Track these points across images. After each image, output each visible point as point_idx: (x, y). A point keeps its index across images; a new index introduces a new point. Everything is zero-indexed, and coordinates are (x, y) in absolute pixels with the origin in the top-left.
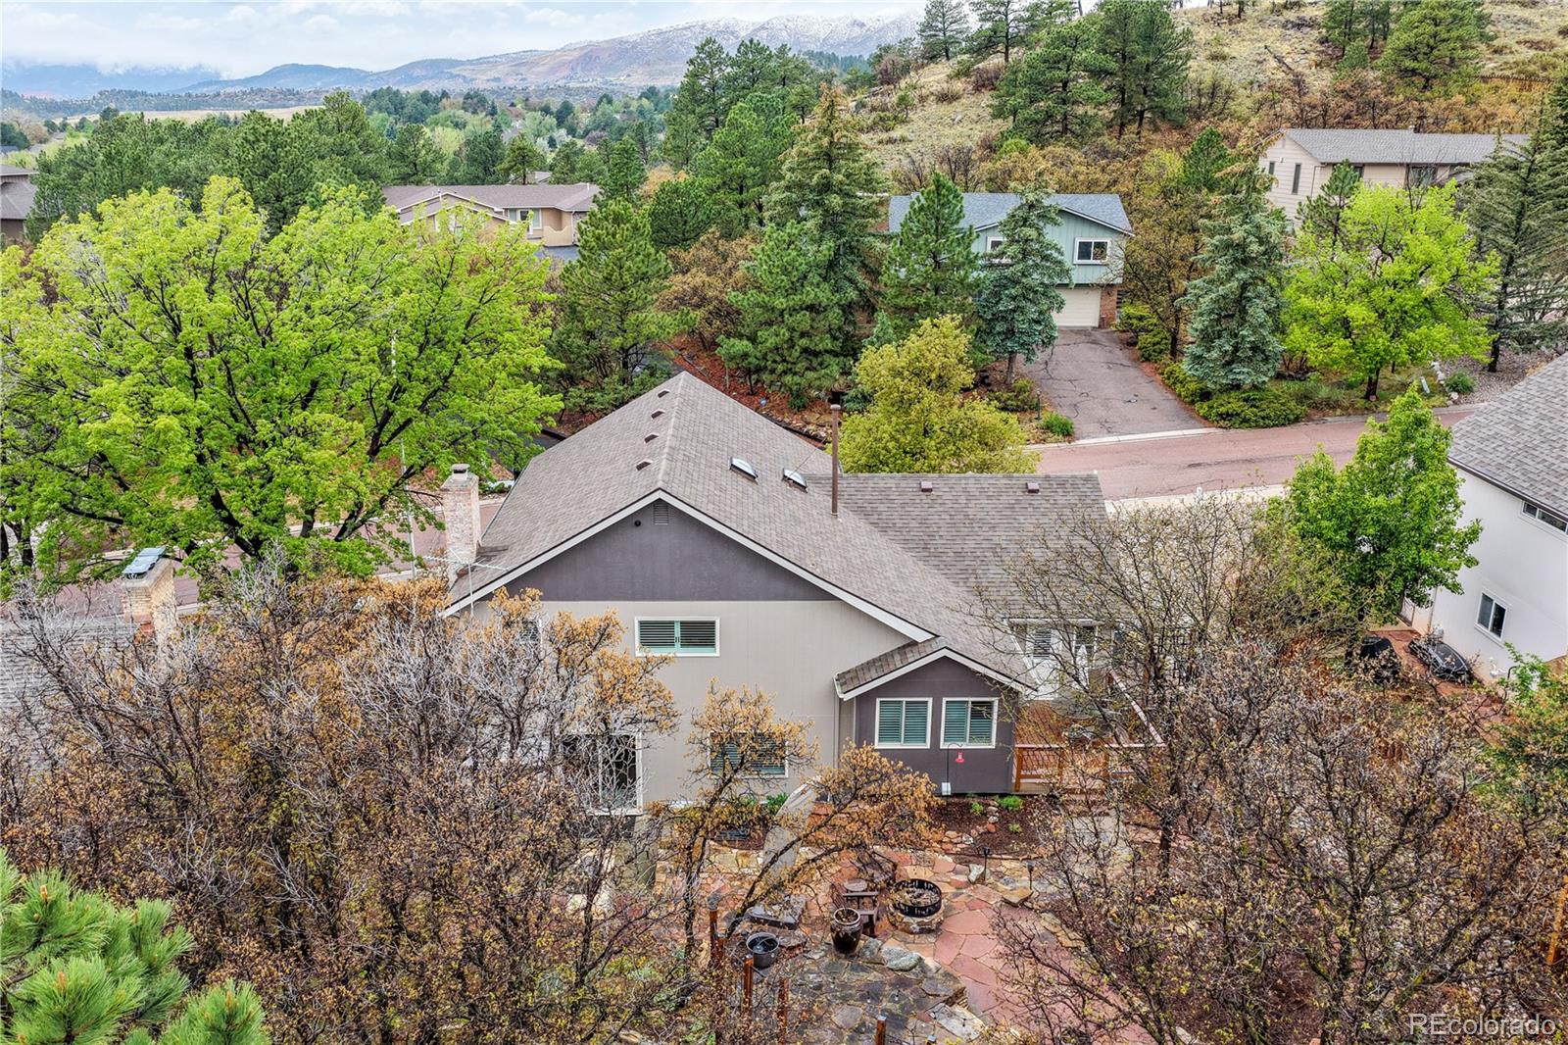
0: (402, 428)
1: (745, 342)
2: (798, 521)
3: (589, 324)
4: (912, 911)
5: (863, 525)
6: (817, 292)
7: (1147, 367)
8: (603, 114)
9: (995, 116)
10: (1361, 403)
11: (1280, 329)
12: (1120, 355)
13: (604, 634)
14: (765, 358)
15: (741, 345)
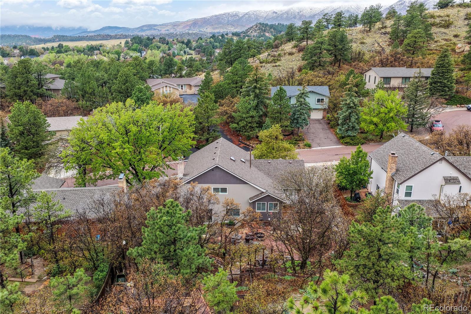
0: (164, 149)
1: (236, 125)
2: (243, 169)
3: (200, 121)
4: (259, 237)
5: (256, 170)
6: (253, 113)
7: (332, 130)
8: (200, 43)
9: (303, 60)
10: (379, 140)
11: (359, 123)
12: (326, 126)
13: (208, 189)
14: (241, 128)
15: (235, 125)
